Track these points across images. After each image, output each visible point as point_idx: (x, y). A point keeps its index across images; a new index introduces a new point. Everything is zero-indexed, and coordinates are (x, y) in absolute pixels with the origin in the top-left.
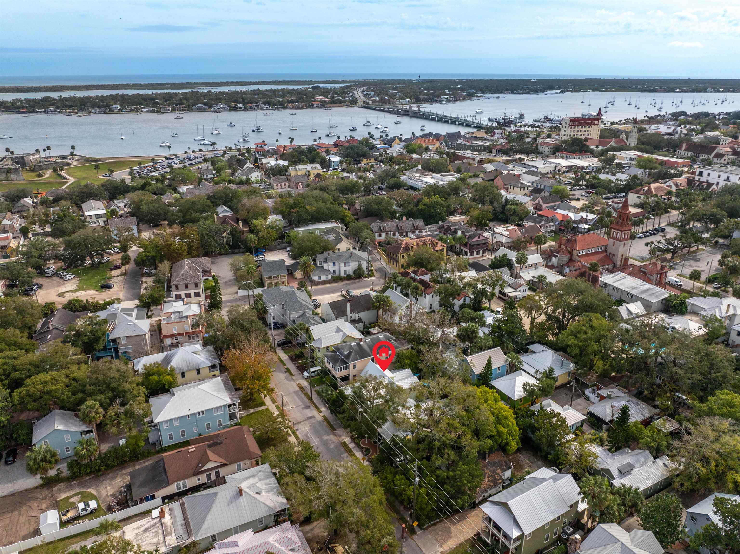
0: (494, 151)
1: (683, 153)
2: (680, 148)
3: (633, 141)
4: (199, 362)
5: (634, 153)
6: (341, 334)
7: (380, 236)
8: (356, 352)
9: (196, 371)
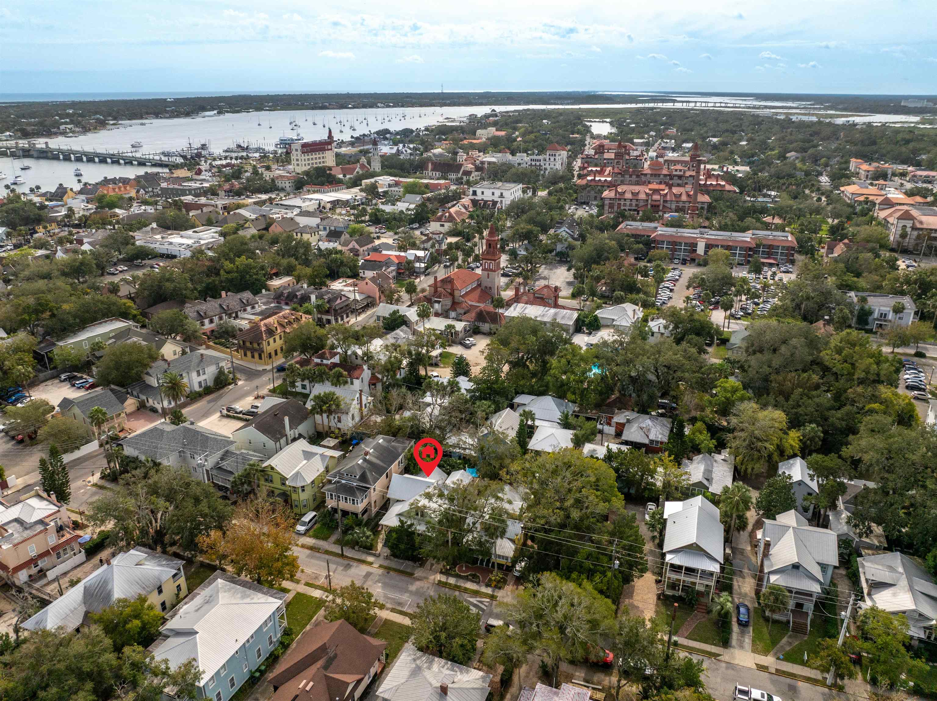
0: (222, 193)
2: (427, 169)
3: (376, 166)
4: (157, 573)
5: (388, 179)
6: (317, 459)
7: (203, 324)
9: (156, 592)
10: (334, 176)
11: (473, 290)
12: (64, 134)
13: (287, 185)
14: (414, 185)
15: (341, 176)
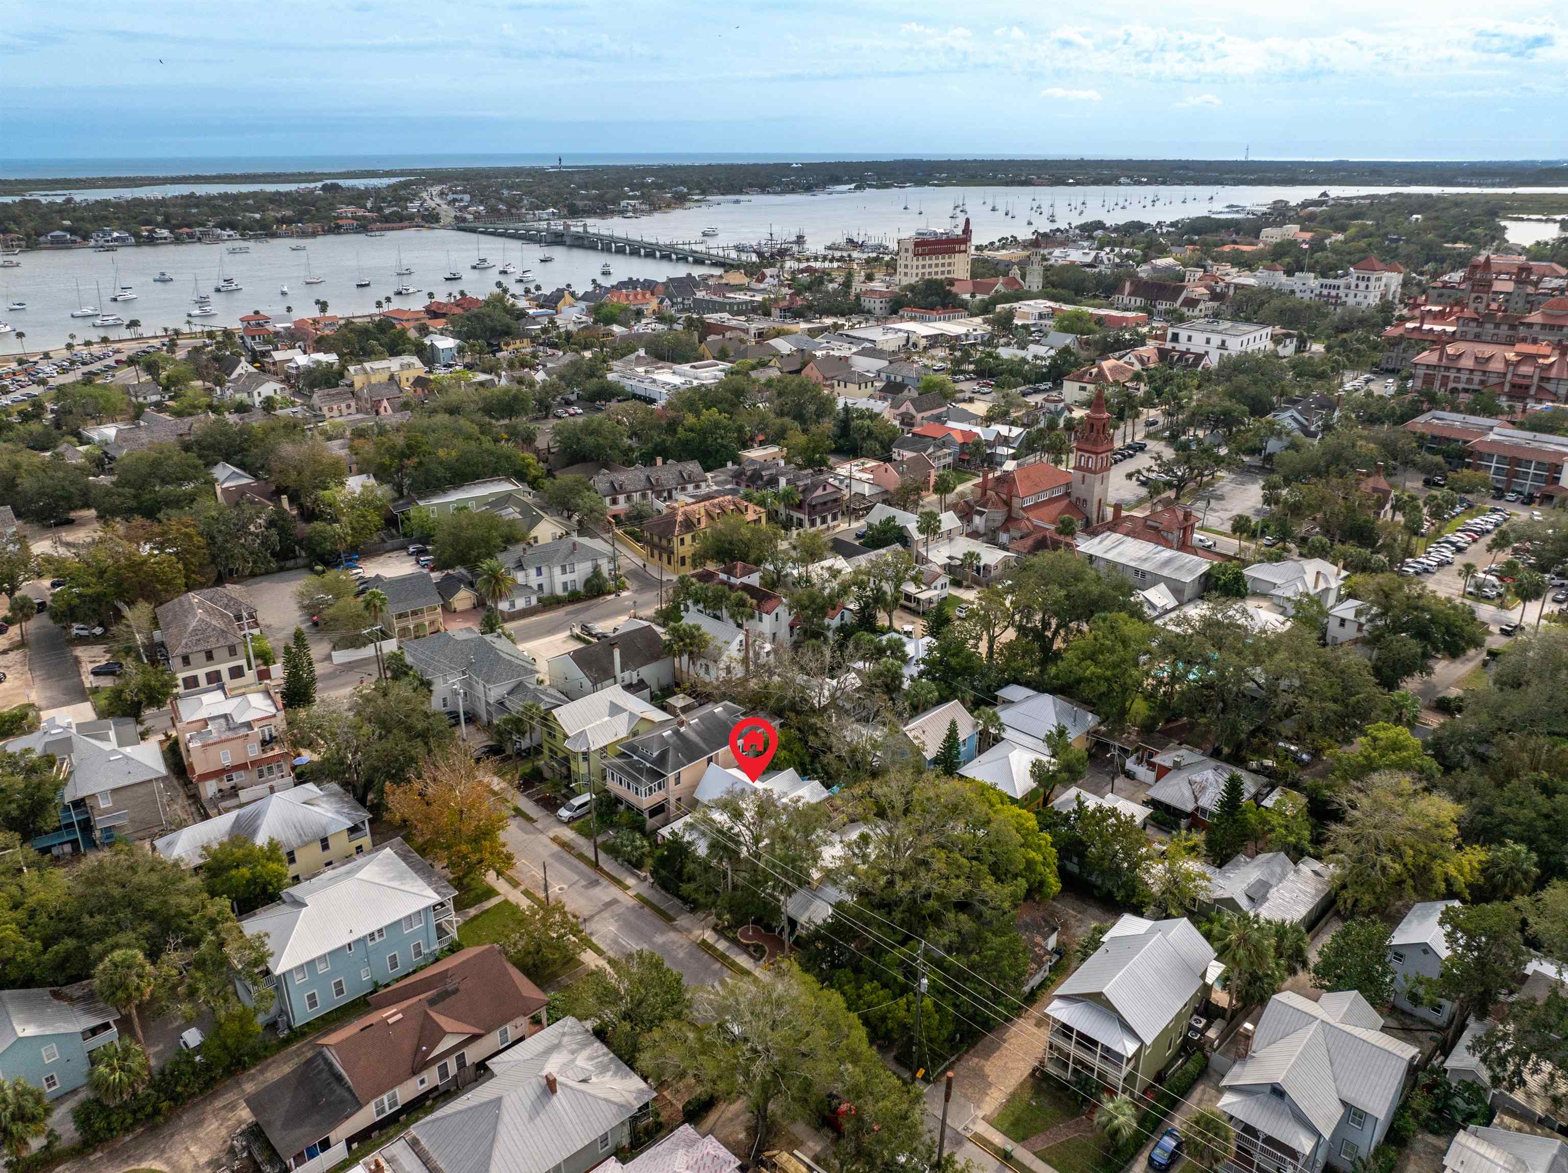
0: (775, 312)
1: (1126, 301)
2: (1121, 292)
3: (1035, 281)
4: (324, 821)
5: (1043, 305)
6: (625, 716)
7: (614, 502)
8: (677, 750)
9: (319, 845)
10: (956, 295)
11: (1051, 501)
12: (622, 213)
13: (878, 305)
14: (1079, 317)
15: (967, 296)
